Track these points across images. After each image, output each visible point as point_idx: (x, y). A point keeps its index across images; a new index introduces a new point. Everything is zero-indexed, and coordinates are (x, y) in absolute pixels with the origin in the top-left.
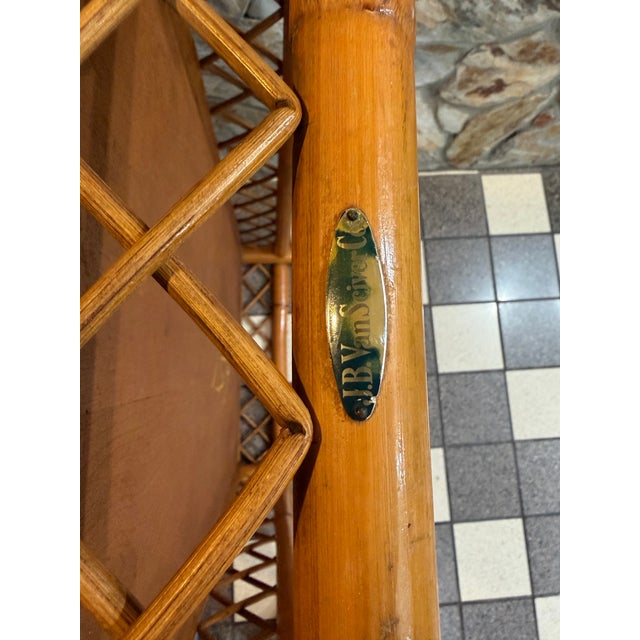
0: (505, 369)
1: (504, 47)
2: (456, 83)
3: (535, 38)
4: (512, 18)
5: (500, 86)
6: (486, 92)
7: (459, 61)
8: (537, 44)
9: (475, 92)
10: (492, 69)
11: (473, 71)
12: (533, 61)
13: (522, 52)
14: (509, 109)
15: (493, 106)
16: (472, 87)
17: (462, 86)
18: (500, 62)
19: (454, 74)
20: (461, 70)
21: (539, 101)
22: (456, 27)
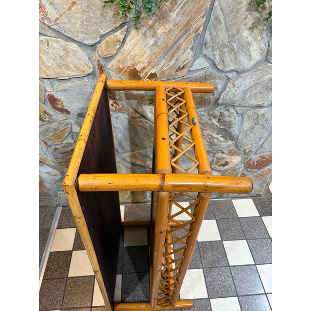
0: (255, 265)
1: (224, 151)
2: (214, 163)
3: (231, 148)
4: (223, 143)
5: (227, 163)
6: (224, 165)
7: (214, 156)
8: (232, 150)
9: (220, 165)
10: (223, 158)
11: (218, 159)
12: (233, 155)
13: (229, 152)
14: (232, 171)
15: (227, 170)
16: (219, 164)
17: (216, 163)
18: (224, 156)
19: (214, 159)
20: (215, 159)
21: (240, 168)
22: (211, 146)
